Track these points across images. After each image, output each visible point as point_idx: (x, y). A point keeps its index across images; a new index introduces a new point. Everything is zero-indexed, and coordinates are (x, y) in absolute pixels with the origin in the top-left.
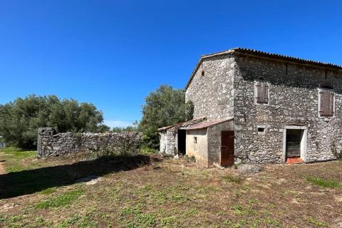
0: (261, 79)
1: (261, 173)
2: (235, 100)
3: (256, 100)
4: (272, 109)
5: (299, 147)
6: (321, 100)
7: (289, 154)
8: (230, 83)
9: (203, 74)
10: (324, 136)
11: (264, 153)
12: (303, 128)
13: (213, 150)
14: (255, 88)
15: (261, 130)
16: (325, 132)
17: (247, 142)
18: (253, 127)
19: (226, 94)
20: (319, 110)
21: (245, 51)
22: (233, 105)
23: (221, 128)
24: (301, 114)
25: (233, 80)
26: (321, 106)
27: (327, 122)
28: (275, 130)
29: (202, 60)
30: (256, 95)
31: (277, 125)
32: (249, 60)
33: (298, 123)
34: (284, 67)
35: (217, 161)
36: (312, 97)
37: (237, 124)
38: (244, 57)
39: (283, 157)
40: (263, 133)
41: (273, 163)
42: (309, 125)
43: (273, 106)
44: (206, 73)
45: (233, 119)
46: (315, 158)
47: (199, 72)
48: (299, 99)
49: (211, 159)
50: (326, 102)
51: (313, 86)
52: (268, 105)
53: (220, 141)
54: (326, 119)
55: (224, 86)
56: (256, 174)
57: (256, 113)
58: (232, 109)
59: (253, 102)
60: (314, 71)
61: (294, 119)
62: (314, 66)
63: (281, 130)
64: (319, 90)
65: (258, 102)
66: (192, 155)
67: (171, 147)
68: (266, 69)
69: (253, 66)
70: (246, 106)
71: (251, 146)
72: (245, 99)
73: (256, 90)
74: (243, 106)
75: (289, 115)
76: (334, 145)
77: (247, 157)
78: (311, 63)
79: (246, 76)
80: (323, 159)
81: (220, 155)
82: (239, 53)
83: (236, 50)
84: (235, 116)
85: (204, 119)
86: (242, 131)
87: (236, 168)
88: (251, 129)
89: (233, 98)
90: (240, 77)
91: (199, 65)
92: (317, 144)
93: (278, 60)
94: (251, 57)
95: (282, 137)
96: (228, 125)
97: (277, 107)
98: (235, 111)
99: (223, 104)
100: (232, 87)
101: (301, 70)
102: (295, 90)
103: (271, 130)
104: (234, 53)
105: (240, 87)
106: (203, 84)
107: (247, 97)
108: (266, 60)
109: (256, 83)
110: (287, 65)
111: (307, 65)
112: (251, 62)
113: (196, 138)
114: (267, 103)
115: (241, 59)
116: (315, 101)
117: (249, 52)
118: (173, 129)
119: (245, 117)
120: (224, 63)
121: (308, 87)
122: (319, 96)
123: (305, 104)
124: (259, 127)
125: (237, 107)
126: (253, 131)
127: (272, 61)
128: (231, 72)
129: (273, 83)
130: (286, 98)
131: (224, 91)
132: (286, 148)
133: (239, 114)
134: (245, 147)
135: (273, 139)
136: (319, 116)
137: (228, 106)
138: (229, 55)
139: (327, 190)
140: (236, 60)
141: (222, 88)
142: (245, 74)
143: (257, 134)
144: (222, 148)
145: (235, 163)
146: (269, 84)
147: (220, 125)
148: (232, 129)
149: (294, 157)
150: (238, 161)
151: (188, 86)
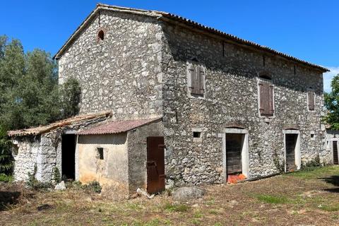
0: (195, 61)
1: (205, 197)
2: (163, 89)
3: (189, 91)
4: (209, 104)
5: (240, 159)
6: (261, 94)
7: (230, 170)
8: (156, 63)
9: (101, 35)
10: (266, 143)
11: (201, 169)
12: (244, 131)
13: (135, 168)
14: (188, 73)
15: (196, 135)
16: (266, 137)
17: (180, 153)
18: (187, 131)
19: (148, 78)
20: (259, 107)
21: (176, 19)
22: (160, 97)
23: (147, 132)
24: (240, 112)
25: (159, 58)
26: (261, 102)
27: (268, 123)
28: (214, 134)
29: (100, 12)
30: (189, 84)
31: (214, 128)
32: (179, 31)
33: (238, 125)
34: (221, 46)
35: (141, 185)
36: (251, 90)
37: (167, 126)
38: (173, 25)
39: (224, 174)
40: (199, 140)
41: (212, 183)
42: (250, 128)
43: (209, 100)
44: (107, 36)
45: (162, 119)
46: (258, 173)
47: (93, 30)
48: (238, 92)
49: (133, 184)
50: (266, 97)
51: (251, 75)
52: (204, 98)
53: (146, 154)
54: (267, 120)
55: (144, 64)
56: (200, 199)
57: (189, 109)
58: (161, 102)
59: (186, 93)
60: (252, 54)
61: (234, 119)
62: (252, 48)
63: (220, 135)
64: (258, 80)
65: (192, 94)
66: (91, 181)
67: (50, 168)
68: (200, 46)
69: (185, 40)
70: (177, 99)
71: (185, 160)
72: (176, 88)
73: (189, 75)
74: (173, 99)
75: (227, 114)
76: (276, 155)
77: (181, 178)
78: (249, 44)
79: (177, 55)
80: (266, 174)
81: (146, 176)
82: (167, 20)
83: (164, 15)
84: (164, 114)
85: (107, 115)
86: (173, 136)
87: (169, 195)
88: (184, 133)
89: (161, 86)
90: (169, 56)
91: (93, 18)
92: (259, 153)
93: (214, 36)
94: (182, 28)
95: (221, 144)
96: (156, 127)
97: (215, 101)
98: (164, 106)
99: (143, 93)
100: (159, 69)
101: (238, 52)
102: (233, 78)
103: (208, 135)
104: (160, 19)
105: (169, 70)
106: (101, 53)
107: (178, 86)
108: (201, 34)
109: (189, 65)
110: (223, 43)
111: (245, 46)
112: (183, 35)
113: (101, 150)
114: (202, 96)
115: (170, 28)
116: (255, 95)
117: (181, 20)
118: (54, 133)
119: (176, 115)
120: (143, 28)
121: (246, 76)
122: (258, 87)
123: (244, 98)
124: (194, 130)
125: (166, 101)
126: (187, 137)
127: (207, 36)
128: (156, 46)
129: (208, 67)
130: (223, 89)
131: (145, 74)
132: (227, 160)
133: (169, 110)
134: (178, 161)
135: (211, 148)
136: (260, 116)
137: (153, 98)
138: (153, 20)
139: (280, 205)
140: (163, 30)
141: (141, 67)
142: (175, 52)
143: (192, 142)
144: (148, 164)
145: (167, 187)
146: (204, 68)
147: (145, 128)
148: (161, 135)
149: (235, 174)
150: (169, 184)
151: (65, 50)
